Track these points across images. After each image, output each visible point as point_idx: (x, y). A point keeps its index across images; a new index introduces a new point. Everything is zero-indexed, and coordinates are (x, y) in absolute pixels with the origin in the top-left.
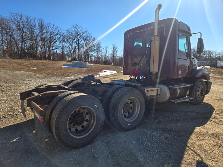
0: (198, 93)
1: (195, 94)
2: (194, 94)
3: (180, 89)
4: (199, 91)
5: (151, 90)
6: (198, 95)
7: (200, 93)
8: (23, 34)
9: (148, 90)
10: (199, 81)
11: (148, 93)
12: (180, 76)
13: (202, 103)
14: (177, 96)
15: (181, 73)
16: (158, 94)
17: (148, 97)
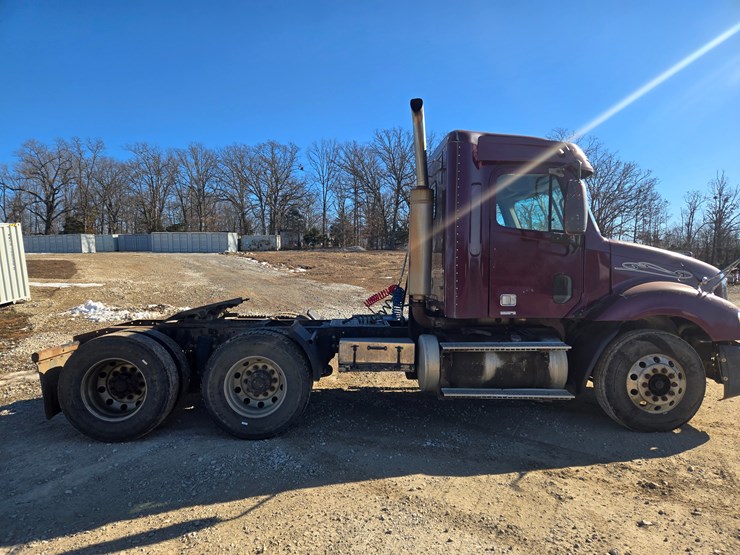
0: (631, 385)
1: (608, 386)
2: (603, 384)
3: (501, 354)
4: (634, 377)
5: (369, 348)
6: (634, 392)
7: (644, 385)
8: (399, 183)
9: (355, 347)
10: (637, 339)
11: (355, 354)
12: (509, 313)
13: (676, 431)
14: (483, 378)
15: (514, 303)
16: (402, 361)
17: (354, 365)
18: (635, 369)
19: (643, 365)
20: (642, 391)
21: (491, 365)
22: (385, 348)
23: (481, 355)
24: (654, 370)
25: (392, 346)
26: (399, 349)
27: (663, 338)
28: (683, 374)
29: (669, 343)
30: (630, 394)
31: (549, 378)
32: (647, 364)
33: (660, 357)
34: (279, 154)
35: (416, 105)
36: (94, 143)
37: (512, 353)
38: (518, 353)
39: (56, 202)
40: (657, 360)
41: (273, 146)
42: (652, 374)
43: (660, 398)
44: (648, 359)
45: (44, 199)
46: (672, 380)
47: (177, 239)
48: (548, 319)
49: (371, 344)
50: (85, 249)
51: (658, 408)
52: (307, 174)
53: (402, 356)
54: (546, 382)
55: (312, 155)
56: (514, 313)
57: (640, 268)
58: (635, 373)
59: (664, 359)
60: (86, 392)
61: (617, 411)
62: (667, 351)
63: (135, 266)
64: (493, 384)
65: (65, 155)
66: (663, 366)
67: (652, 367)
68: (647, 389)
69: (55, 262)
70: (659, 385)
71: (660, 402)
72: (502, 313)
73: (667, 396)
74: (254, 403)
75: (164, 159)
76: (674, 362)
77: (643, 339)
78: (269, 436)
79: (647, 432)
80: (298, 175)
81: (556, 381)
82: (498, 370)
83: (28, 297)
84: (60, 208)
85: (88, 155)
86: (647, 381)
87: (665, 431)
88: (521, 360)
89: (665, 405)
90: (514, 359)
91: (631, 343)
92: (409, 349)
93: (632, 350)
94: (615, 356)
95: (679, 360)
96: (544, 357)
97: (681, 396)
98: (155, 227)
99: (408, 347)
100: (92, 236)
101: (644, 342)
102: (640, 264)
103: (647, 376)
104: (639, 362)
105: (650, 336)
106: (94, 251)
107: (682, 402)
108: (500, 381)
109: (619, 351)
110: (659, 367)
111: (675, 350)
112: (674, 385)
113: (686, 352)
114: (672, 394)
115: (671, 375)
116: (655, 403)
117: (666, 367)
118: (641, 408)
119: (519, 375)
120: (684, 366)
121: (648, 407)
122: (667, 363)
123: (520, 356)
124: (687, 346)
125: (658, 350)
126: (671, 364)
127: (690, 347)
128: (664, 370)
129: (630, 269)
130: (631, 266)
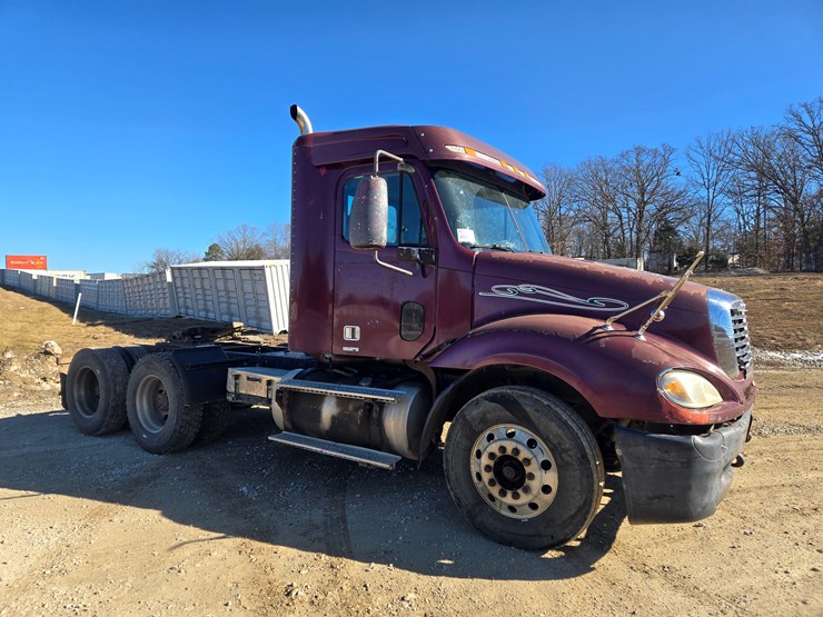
0: (476, 465)
4: (479, 454)
5: (249, 379)
6: (478, 476)
7: (488, 468)
9: (237, 376)
10: (486, 398)
11: (236, 384)
12: (351, 349)
13: (551, 554)
14: (321, 426)
15: (357, 337)
17: (238, 396)
18: (482, 443)
19: (490, 438)
20: (486, 477)
21: (328, 411)
22: (259, 380)
23: (321, 398)
25: (265, 378)
26: (269, 382)
27: (521, 401)
28: (552, 462)
29: (528, 409)
30: (475, 479)
31: (388, 439)
32: (496, 438)
33: (517, 430)
34: (646, 160)
37: (350, 399)
38: (359, 401)
40: (511, 434)
41: (639, 151)
42: (498, 454)
43: (509, 494)
44: (501, 430)
46: (528, 470)
51: (512, 509)
52: (686, 178)
54: (382, 443)
55: (693, 154)
56: (357, 349)
57: (520, 294)
58: (481, 448)
59: (523, 434)
60: (79, 391)
62: (525, 421)
64: (330, 435)
66: (515, 445)
67: (500, 444)
68: (491, 475)
70: (508, 473)
71: (510, 499)
72: (345, 349)
73: (520, 491)
76: (539, 440)
77: (493, 399)
80: (674, 183)
82: (333, 418)
86: (492, 463)
88: (357, 409)
89: (522, 506)
90: (351, 407)
91: (477, 403)
93: (477, 413)
95: (545, 440)
97: (550, 497)
99: (277, 379)
101: (493, 404)
102: (522, 288)
103: (492, 455)
104: (488, 432)
105: (503, 396)
108: (337, 433)
110: (510, 446)
111: (536, 423)
112: (532, 477)
113: (554, 428)
114: (527, 490)
115: (528, 461)
116: (504, 500)
117: (520, 447)
118: (491, 503)
119: (354, 428)
120: (553, 450)
121: (498, 503)
122: (525, 443)
123: (357, 404)
124: (560, 419)
125: (514, 419)
126: (531, 444)
127: (565, 423)
128: (516, 451)
129: (503, 294)
130: (505, 290)
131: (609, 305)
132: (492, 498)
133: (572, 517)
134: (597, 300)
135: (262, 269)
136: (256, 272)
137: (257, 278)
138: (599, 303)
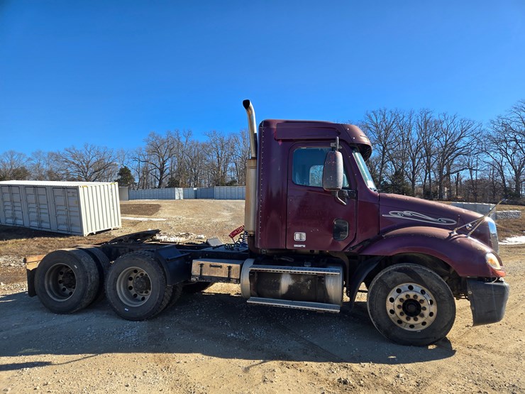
0: (389, 306)
2: (368, 303)
3: (294, 276)
4: (392, 300)
5: (211, 266)
6: (392, 312)
7: (399, 307)
9: (202, 265)
10: (395, 270)
11: (201, 270)
12: (300, 246)
13: (430, 347)
14: (280, 292)
15: (304, 239)
16: (232, 276)
17: (201, 277)
18: (393, 294)
19: (399, 291)
20: (398, 311)
21: (285, 283)
22: (221, 267)
23: (279, 275)
24: (407, 296)
25: (225, 265)
26: (230, 268)
27: (416, 271)
28: (434, 300)
29: (421, 275)
30: (389, 313)
31: (328, 296)
32: (403, 291)
33: (414, 285)
35: (246, 104)
36: (187, 132)
37: (301, 275)
38: (305, 275)
39: (165, 168)
40: (411, 288)
42: (405, 299)
43: (412, 319)
44: (404, 286)
45: (159, 166)
46: (422, 305)
47: (229, 191)
48: (336, 252)
49: (212, 263)
50: (177, 197)
51: (412, 326)
53: (232, 273)
54: (325, 299)
56: (304, 246)
57: (405, 216)
58: (393, 297)
59: (417, 287)
61: (379, 325)
62: (420, 281)
63: (195, 208)
64: (286, 297)
65: (170, 140)
66: (414, 293)
67: (406, 293)
68: (401, 310)
69: (151, 205)
70: (412, 308)
71: (412, 321)
72: (295, 246)
73: (418, 317)
74: (139, 297)
75: (226, 139)
76: (426, 290)
77: (399, 270)
78: (140, 319)
79: (404, 345)
81: (333, 299)
82: (290, 287)
83: (120, 226)
84: (168, 171)
85: (183, 140)
86: (401, 304)
87: (419, 346)
88: (307, 280)
89: (418, 324)
90: (302, 279)
91: (390, 273)
92: (237, 268)
93: (390, 278)
94: (377, 282)
95: (430, 290)
96: (321, 279)
97: (432, 318)
98: (219, 182)
99: (235, 266)
100: (181, 189)
101: (401, 273)
102: (405, 213)
103: (401, 300)
104: (396, 288)
105: (405, 269)
106: (182, 198)
107: (433, 324)
108: (291, 295)
109: (380, 278)
110: (412, 294)
111: (425, 281)
112: (425, 309)
113: (435, 283)
114: (422, 316)
115: (422, 301)
116: (409, 322)
117: (418, 294)
118: (398, 325)
119: (305, 291)
120: (434, 294)
121: (404, 324)
122: (420, 291)
123: (307, 278)
124: (437, 278)
125: (412, 280)
126: (423, 292)
127: (440, 280)
128: (415, 296)
129: (396, 216)
130: (396, 214)
131: (448, 222)
132: (400, 322)
133: (446, 326)
134: (442, 219)
135: (76, 188)
136: (69, 190)
137: (71, 195)
138: (444, 221)
